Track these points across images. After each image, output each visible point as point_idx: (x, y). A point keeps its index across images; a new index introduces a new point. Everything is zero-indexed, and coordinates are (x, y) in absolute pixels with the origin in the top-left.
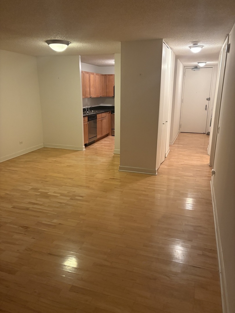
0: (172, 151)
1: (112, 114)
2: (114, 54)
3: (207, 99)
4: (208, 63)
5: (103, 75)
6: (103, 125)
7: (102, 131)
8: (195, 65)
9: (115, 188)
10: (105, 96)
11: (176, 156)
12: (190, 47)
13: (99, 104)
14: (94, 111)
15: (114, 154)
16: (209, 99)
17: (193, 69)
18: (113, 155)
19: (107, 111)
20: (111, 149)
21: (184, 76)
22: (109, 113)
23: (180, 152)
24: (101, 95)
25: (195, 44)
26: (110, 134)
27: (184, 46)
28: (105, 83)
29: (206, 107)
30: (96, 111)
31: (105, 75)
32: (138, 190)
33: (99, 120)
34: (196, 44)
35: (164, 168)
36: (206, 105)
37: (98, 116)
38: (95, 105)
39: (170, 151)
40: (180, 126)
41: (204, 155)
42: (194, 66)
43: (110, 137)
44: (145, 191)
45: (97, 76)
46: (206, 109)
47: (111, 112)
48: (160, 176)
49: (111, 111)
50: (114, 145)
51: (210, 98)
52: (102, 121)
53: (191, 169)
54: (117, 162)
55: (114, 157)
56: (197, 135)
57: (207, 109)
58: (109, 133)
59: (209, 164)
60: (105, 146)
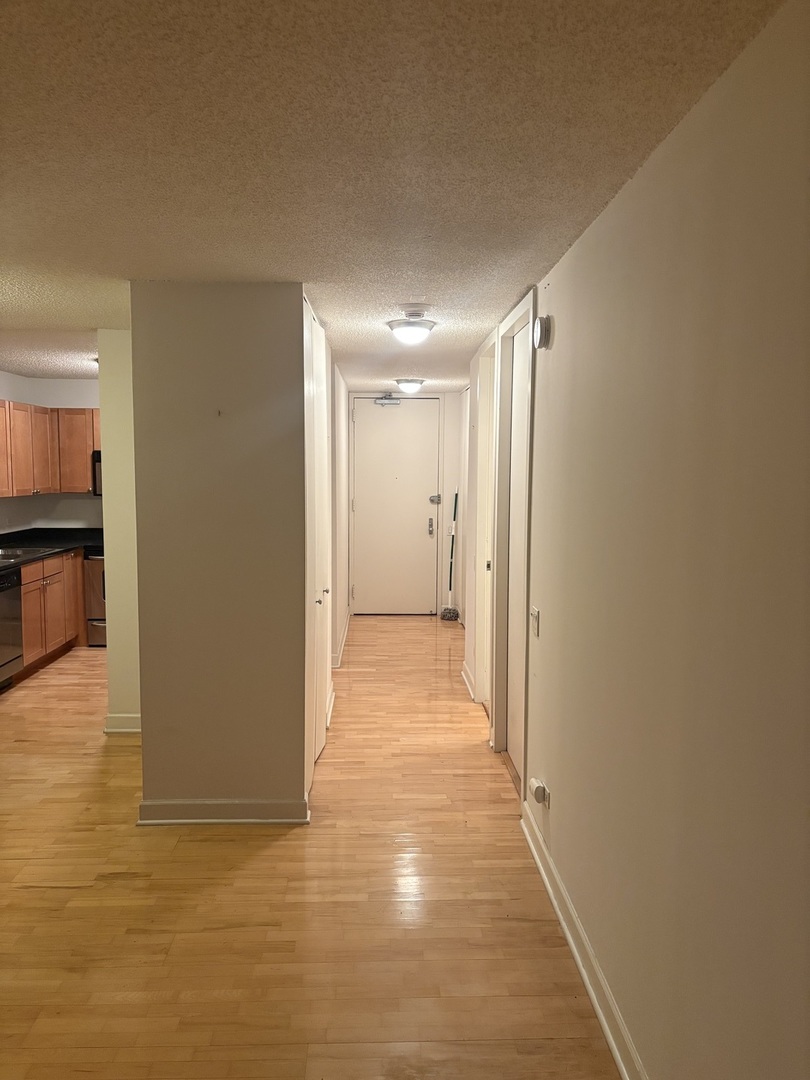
0: (344, 695)
1: (86, 558)
2: (95, 330)
3: (432, 501)
4: (429, 382)
5: (44, 411)
6: (48, 605)
7: (44, 633)
8: (383, 389)
9: (129, 931)
10: (55, 490)
11: (363, 720)
12: (390, 324)
13: (29, 523)
14: (10, 552)
15: (107, 733)
16: (436, 500)
17: (378, 401)
18: (103, 740)
19: (67, 551)
20: (91, 714)
21: (351, 423)
22: (75, 556)
23: (375, 699)
24: (38, 488)
25: (415, 313)
26: (82, 639)
27: (370, 317)
28: (52, 439)
29: (431, 526)
30: (19, 552)
31: (52, 410)
32: (242, 925)
33: (32, 586)
34: (418, 315)
35: (331, 782)
36: (431, 520)
37: (28, 573)
38: (10, 527)
39: (336, 697)
40: (351, 593)
41: (458, 704)
42: (381, 392)
43: (83, 653)
44: (277, 924)
45: (19, 416)
46: (431, 532)
47: (82, 552)
48: (326, 827)
49: (85, 547)
50: (106, 691)
51: (439, 496)
52: (43, 589)
53: (434, 771)
54: (130, 779)
55: (107, 750)
56: (414, 624)
57: (435, 532)
58: (77, 637)
59: (491, 744)
60: (61, 698)
